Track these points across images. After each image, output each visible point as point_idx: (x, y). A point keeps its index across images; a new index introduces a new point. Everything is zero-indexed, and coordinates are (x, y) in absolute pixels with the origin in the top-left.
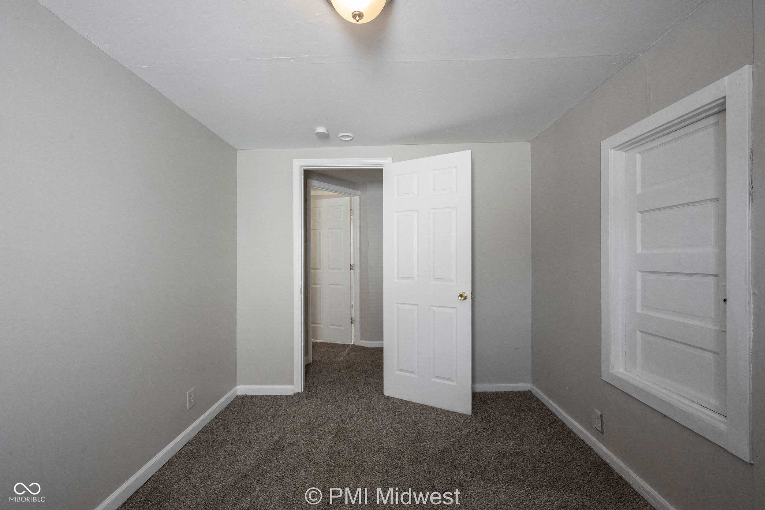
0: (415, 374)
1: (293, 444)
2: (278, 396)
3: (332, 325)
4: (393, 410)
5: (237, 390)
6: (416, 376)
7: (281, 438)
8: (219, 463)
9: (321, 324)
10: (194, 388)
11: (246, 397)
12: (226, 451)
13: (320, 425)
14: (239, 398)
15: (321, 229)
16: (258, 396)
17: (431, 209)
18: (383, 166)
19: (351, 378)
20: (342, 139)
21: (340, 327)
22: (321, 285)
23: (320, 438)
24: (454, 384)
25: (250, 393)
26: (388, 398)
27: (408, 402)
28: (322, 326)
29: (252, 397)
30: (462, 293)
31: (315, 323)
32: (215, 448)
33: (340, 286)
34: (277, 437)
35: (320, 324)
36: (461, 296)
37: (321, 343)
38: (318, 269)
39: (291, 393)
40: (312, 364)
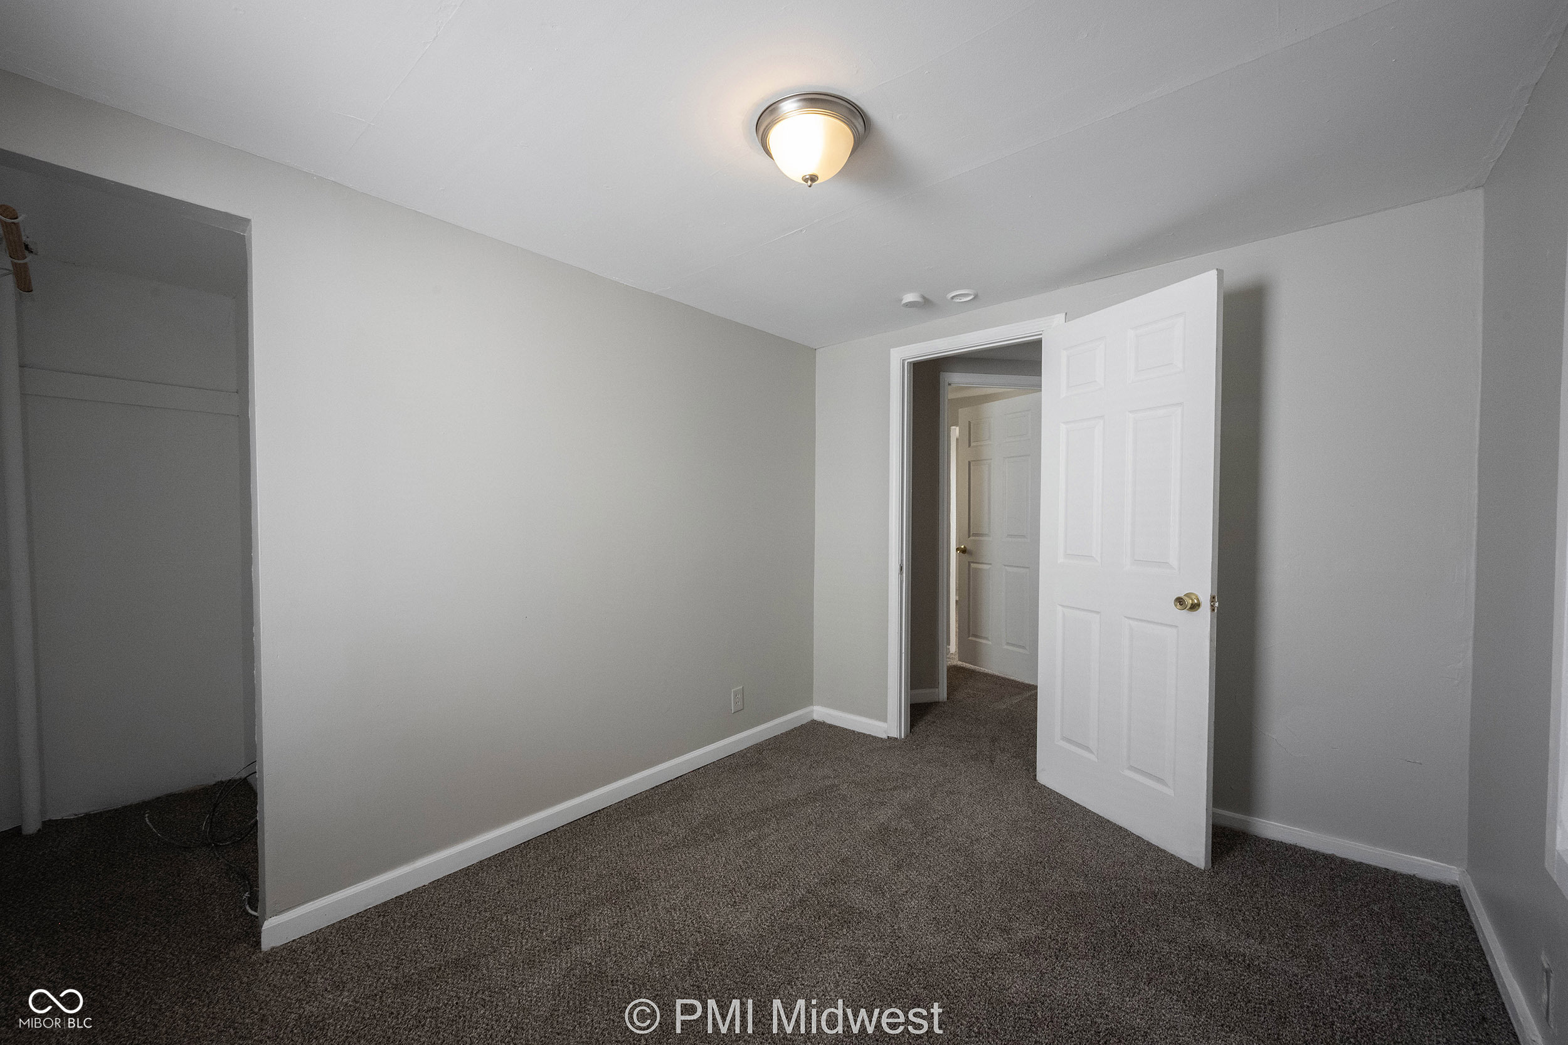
0: (1093, 753)
1: (844, 798)
2: (864, 734)
3: (1008, 644)
4: (1034, 807)
5: (812, 711)
6: (1093, 758)
7: (834, 785)
8: (749, 786)
9: (990, 638)
10: (741, 687)
11: (823, 724)
12: (763, 777)
13: (895, 788)
14: (814, 723)
15: (991, 459)
16: (837, 727)
17: (1130, 412)
18: (1041, 334)
19: (994, 740)
20: (958, 301)
21: (1021, 650)
22: (990, 566)
23: (882, 804)
24: (1169, 792)
25: (829, 721)
26: (1042, 788)
27: (1074, 805)
28: (990, 643)
29: (830, 726)
30: (1182, 595)
31: (976, 636)
32: (754, 770)
33: (1022, 569)
34: (828, 783)
35: (987, 639)
36: (1180, 601)
37: (986, 675)
38: (986, 534)
39: (884, 736)
40: (944, 703)
